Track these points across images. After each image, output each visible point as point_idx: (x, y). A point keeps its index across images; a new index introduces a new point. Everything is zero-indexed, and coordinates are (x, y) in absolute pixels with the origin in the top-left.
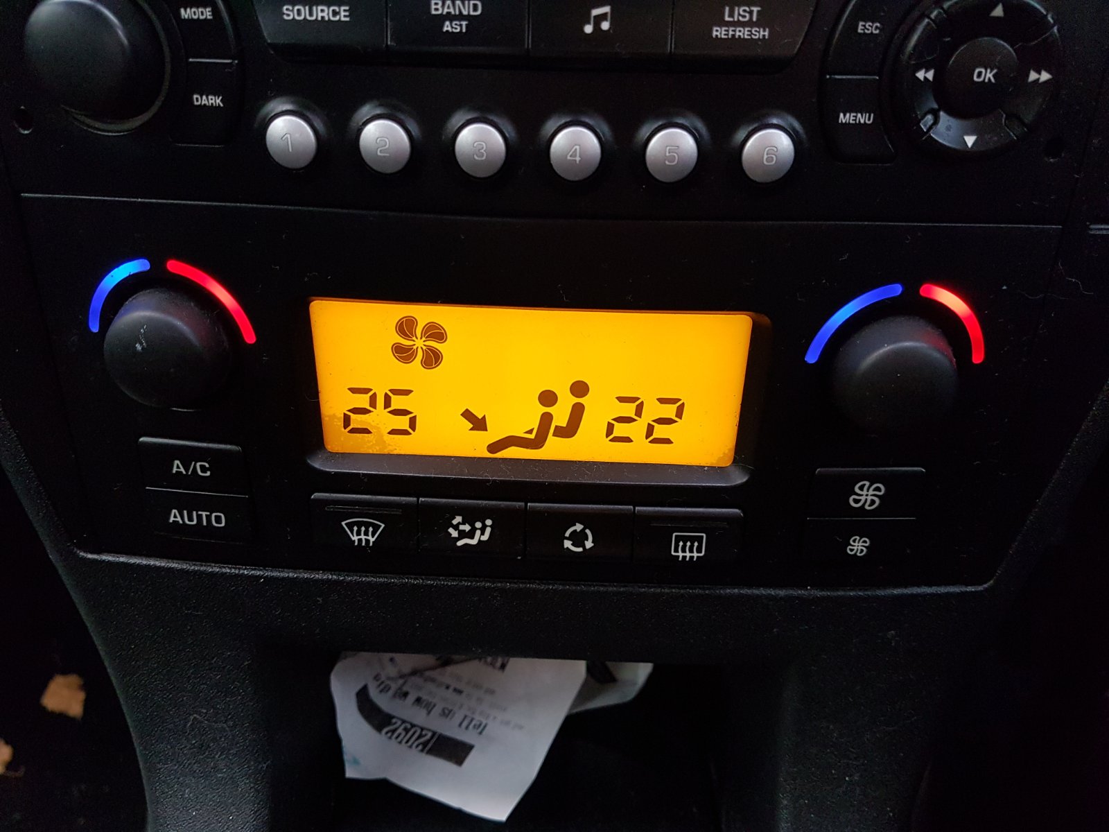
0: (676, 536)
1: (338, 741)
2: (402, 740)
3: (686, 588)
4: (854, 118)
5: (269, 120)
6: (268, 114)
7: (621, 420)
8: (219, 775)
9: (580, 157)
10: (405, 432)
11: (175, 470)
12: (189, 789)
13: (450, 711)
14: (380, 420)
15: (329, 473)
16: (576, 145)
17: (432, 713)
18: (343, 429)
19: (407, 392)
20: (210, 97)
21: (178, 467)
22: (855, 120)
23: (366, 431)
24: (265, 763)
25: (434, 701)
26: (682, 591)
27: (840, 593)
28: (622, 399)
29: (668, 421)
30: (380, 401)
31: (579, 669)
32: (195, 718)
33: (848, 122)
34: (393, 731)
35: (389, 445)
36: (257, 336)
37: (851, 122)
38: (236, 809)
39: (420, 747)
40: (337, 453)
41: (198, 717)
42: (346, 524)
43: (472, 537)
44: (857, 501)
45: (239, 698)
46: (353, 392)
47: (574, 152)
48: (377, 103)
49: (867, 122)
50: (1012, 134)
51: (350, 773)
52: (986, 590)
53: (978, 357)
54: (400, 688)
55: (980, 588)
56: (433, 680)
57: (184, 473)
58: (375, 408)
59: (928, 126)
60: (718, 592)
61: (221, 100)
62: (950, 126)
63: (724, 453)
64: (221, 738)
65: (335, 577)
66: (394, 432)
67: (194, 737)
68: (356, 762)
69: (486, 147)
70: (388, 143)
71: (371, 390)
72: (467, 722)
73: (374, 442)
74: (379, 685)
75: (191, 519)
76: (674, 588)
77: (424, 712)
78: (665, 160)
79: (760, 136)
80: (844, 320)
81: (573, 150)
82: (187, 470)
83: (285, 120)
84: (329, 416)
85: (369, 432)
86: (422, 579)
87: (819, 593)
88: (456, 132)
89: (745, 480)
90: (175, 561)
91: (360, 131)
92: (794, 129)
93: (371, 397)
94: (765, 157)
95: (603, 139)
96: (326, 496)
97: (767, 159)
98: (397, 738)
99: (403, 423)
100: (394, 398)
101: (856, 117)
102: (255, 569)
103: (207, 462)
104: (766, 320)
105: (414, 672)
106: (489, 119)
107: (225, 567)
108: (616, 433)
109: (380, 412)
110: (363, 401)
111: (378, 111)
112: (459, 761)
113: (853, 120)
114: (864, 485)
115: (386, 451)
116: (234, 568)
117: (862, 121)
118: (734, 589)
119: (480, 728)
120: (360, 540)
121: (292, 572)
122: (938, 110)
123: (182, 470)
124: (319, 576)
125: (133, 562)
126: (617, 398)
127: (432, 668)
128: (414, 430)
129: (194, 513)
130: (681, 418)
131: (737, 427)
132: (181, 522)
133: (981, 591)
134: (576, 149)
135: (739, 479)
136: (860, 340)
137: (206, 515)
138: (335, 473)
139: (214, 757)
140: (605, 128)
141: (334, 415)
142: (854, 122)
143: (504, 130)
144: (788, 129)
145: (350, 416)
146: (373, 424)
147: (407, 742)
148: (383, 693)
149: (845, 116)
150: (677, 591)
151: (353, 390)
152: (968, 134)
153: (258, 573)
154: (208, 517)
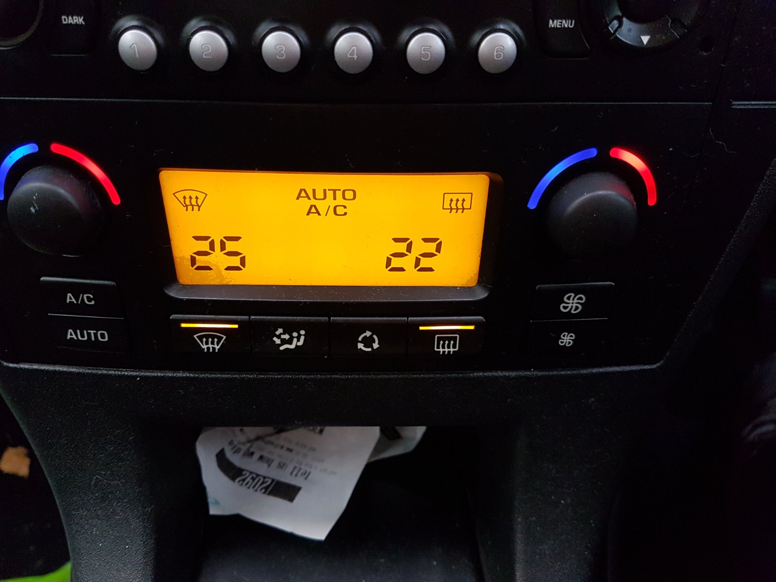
0: (438, 337)
1: (203, 489)
2: (250, 485)
3: (446, 374)
4: (560, 24)
5: (120, 33)
6: (119, 30)
7: (396, 255)
8: (117, 517)
9: (357, 55)
10: (237, 268)
11: (68, 300)
12: (96, 528)
13: (284, 464)
14: (219, 259)
15: (182, 300)
16: (353, 46)
17: (272, 465)
18: (191, 267)
19: (237, 239)
20: (74, 17)
21: (70, 298)
22: (561, 25)
23: (208, 268)
24: (150, 508)
25: (272, 458)
26: (443, 376)
27: (555, 373)
28: (396, 240)
29: (431, 255)
30: (217, 246)
31: (375, 432)
32: (97, 478)
33: (555, 27)
34: (244, 480)
35: (226, 278)
36: (121, 200)
37: (558, 26)
38: (131, 540)
39: (263, 490)
40: (187, 285)
41: (99, 477)
42: (197, 337)
43: (291, 343)
44: (565, 308)
45: (128, 462)
46: (196, 240)
47: (352, 52)
48: (202, 18)
49: (570, 26)
50: (676, 34)
51: (213, 511)
52: (658, 367)
53: (652, 201)
54: (248, 449)
55: (654, 366)
56: (272, 443)
57: (75, 302)
58: (214, 251)
59: (614, 29)
60: (468, 375)
61: (84, 20)
62: (631, 28)
63: (471, 277)
64: (116, 491)
65: (191, 375)
66: (229, 268)
67: (97, 491)
68: (217, 503)
69: (285, 49)
70: (211, 49)
71: (210, 237)
72: (296, 471)
73: (215, 276)
74: (233, 448)
75: (83, 336)
76: (438, 374)
77: (266, 465)
78: (421, 57)
79: (491, 38)
80: (556, 176)
81: (352, 49)
82: (77, 301)
83: (131, 33)
84: (180, 258)
85: (211, 269)
86: (256, 374)
87: (540, 374)
88: (262, 38)
89: (486, 295)
90: (74, 367)
91: (189, 40)
92: (516, 33)
93: (210, 243)
94: (495, 53)
95: (374, 42)
96: (181, 317)
97: (496, 55)
98: (246, 484)
99: (235, 261)
100: (228, 243)
101: (561, 22)
102: (133, 371)
103: (92, 294)
104: (499, 178)
105: (258, 438)
106: (286, 28)
107: (110, 370)
108: (393, 265)
109: (218, 254)
110: (204, 246)
111: (203, 24)
112: (291, 499)
113: (559, 25)
114: (571, 296)
115: (224, 283)
116: (117, 371)
117: (566, 26)
118: (480, 372)
119: (306, 475)
120: (208, 348)
121: (160, 372)
122: (622, 17)
123: (74, 300)
124: (180, 374)
125: (43, 368)
126: (393, 239)
127: (271, 435)
128: (244, 267)
129: (85, 332)
130: (439, 253)
131: (479, 258)
132: (76, 338)
133: (655, 369)
134: (354, 49)
135: (482, 295)
136: (566, 191)
137: (94, 333)
138: (187, 300)
139: (112, 505)
140: (375, 34)
141: (183, 257)
142: (560, 27)
143: (298, 36)
144: (512, 33)
145: (195, 257)
146: (213, 262)
147: (254, 487)
148: (235, 454)
149: (553, 22)
150: (439, 375)
151: (197, 238)
152: (644, 35)
153: (135, 374)
154: (96, 335)
